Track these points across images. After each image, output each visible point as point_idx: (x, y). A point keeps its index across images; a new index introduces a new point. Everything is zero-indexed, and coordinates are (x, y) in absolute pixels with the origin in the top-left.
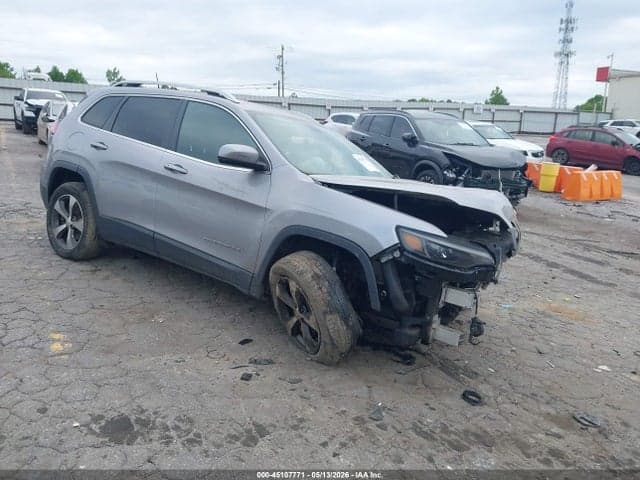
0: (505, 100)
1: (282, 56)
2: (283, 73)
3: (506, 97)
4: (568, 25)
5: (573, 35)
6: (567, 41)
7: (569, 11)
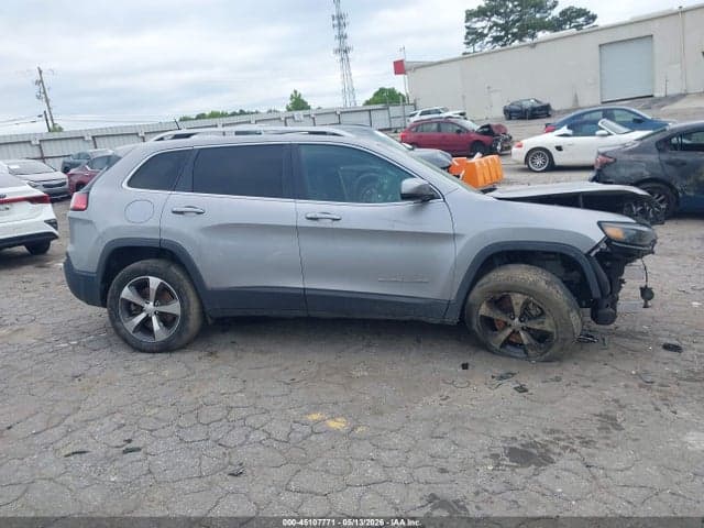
0: (306, 103)
1: (42, 81)
2: (47, 101)
3: (305, 99)
4: (340, 20)
5: (346, 31)
6: (342, 37)
7: (338, 7)
